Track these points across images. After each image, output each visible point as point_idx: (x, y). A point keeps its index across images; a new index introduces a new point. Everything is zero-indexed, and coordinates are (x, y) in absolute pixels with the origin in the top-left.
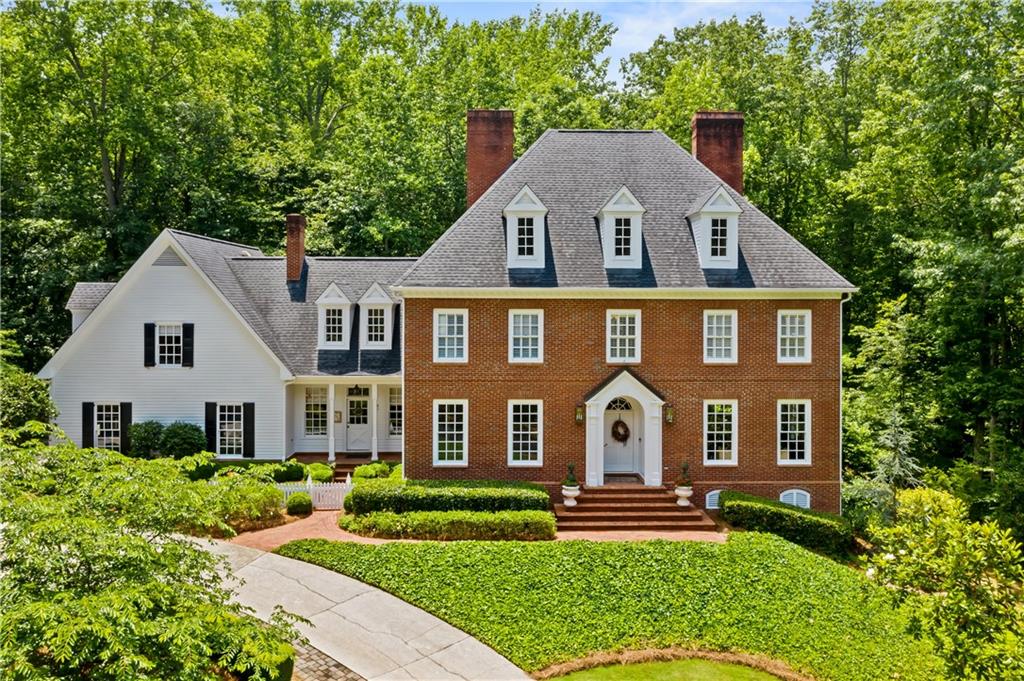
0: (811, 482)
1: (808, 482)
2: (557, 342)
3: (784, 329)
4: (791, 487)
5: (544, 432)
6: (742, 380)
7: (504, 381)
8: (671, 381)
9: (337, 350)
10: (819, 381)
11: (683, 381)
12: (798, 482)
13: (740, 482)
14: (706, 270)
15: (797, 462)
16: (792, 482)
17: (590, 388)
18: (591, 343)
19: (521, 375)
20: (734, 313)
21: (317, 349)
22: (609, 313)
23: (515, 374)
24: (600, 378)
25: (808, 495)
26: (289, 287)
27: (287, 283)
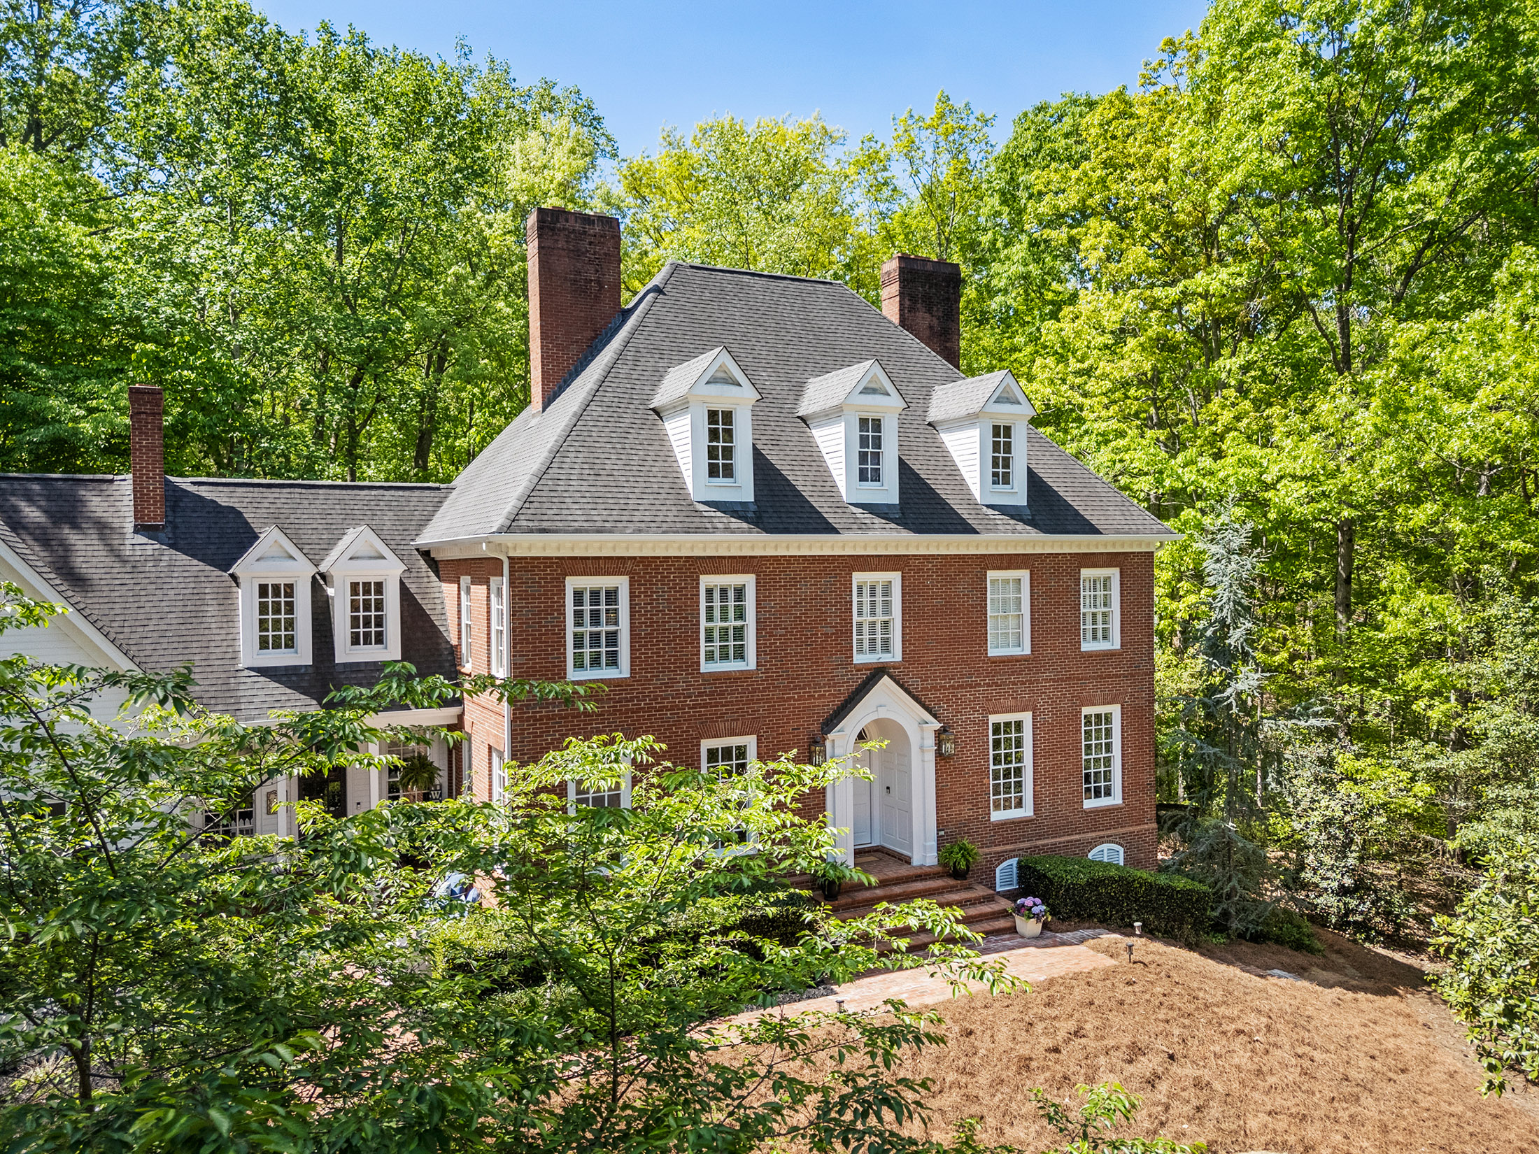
0: (1124, 831)
1: (1120, 831)
2: (779, 632)
3: (1085, 600)
4: (1101, 840)
6: (1038, 682)
7: (694, 706)
8: (945, 688)
9: (286, 668)
10: (1132, 675)
11: (962, 687)
12: (1109, 832)
13: (1039, 843)
14: (988, 506)
15: (1103, 802)
16: (1101, 833)
17: (830, 707)
18: (830, 631)
19: (722, 693)
20: (1024, 575)
21: (240, 666)
22: (858, 577)
23: (712, 693)
24: (845, 690)
25: (1121, 850)
26: (141, 539)
27: (137, 530)
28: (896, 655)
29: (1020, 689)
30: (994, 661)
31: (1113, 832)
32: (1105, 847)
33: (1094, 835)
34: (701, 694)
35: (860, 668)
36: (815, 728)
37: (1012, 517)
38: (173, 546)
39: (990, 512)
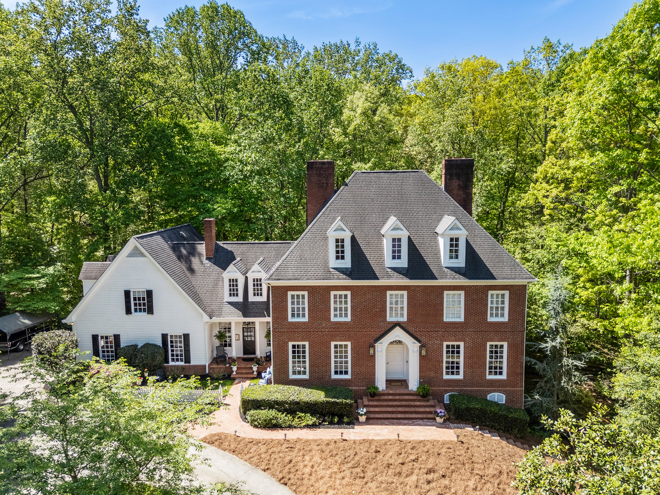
0: (506, 389)
1: (504, 389)
2: (359, 310)
3: (492, 302)
4: (494, 391)
5: (352, 360)
6: (466, 331)
7: (328, 332)
8: (424, 331)
9: (236, 302)
10: (513, 332)
11: (432, 331)
12: (498, 389)
13: (464, 388)
14: (446, 268)
15: (498, 377)
16: (495, 389)
17: (378, 335)
18: (378, 310)
19: (338, 328)
20: (462, 293)
21: (224, 301)
22: (389, 293)
23: (334, 328)
24: (383, 330)
25: (504, 396)
26: (207, 262)
27: (206, 259)
28: (405, 319)
29: (458, 333)
30: (447, 323)
31: (500, 389)
32: (496, 394)
33: (491, 389)
34: (331, 328)
35: (390, 323)
36: (372, 341)
37: (456, 272)
38: (214, 264)
39: (447, 270)
